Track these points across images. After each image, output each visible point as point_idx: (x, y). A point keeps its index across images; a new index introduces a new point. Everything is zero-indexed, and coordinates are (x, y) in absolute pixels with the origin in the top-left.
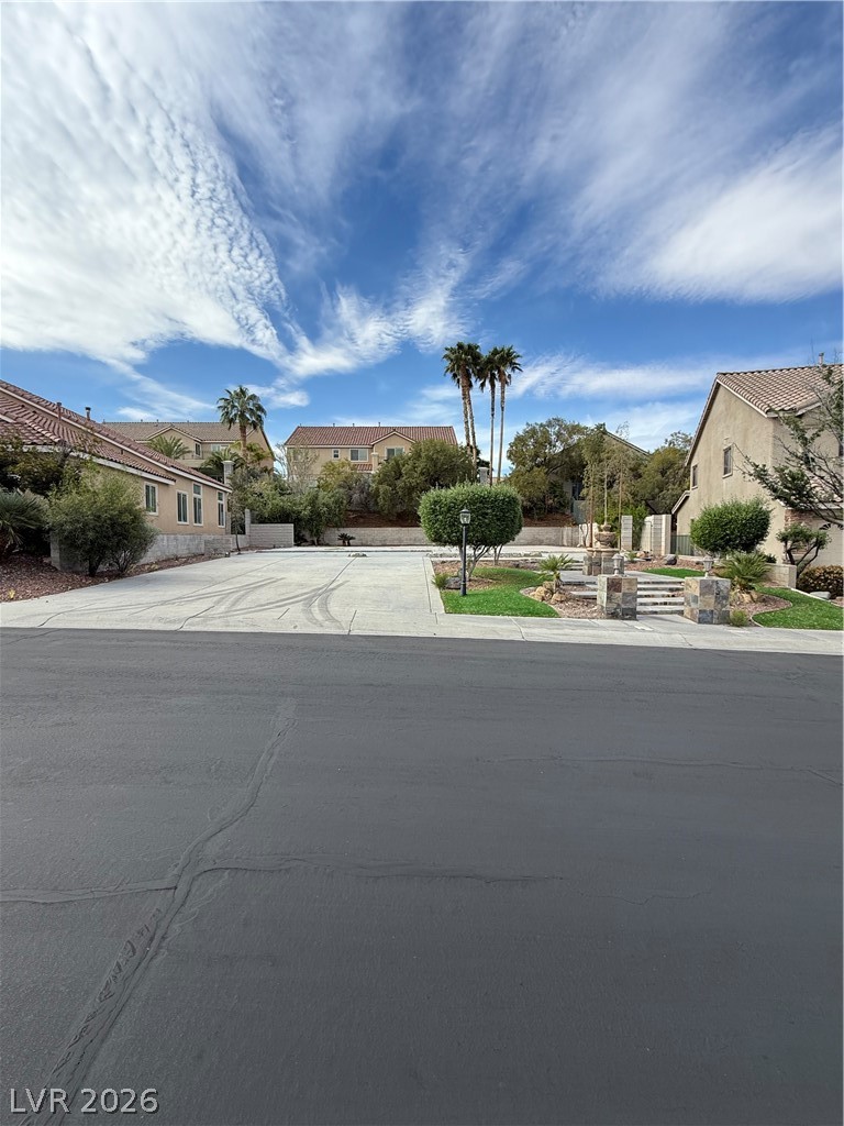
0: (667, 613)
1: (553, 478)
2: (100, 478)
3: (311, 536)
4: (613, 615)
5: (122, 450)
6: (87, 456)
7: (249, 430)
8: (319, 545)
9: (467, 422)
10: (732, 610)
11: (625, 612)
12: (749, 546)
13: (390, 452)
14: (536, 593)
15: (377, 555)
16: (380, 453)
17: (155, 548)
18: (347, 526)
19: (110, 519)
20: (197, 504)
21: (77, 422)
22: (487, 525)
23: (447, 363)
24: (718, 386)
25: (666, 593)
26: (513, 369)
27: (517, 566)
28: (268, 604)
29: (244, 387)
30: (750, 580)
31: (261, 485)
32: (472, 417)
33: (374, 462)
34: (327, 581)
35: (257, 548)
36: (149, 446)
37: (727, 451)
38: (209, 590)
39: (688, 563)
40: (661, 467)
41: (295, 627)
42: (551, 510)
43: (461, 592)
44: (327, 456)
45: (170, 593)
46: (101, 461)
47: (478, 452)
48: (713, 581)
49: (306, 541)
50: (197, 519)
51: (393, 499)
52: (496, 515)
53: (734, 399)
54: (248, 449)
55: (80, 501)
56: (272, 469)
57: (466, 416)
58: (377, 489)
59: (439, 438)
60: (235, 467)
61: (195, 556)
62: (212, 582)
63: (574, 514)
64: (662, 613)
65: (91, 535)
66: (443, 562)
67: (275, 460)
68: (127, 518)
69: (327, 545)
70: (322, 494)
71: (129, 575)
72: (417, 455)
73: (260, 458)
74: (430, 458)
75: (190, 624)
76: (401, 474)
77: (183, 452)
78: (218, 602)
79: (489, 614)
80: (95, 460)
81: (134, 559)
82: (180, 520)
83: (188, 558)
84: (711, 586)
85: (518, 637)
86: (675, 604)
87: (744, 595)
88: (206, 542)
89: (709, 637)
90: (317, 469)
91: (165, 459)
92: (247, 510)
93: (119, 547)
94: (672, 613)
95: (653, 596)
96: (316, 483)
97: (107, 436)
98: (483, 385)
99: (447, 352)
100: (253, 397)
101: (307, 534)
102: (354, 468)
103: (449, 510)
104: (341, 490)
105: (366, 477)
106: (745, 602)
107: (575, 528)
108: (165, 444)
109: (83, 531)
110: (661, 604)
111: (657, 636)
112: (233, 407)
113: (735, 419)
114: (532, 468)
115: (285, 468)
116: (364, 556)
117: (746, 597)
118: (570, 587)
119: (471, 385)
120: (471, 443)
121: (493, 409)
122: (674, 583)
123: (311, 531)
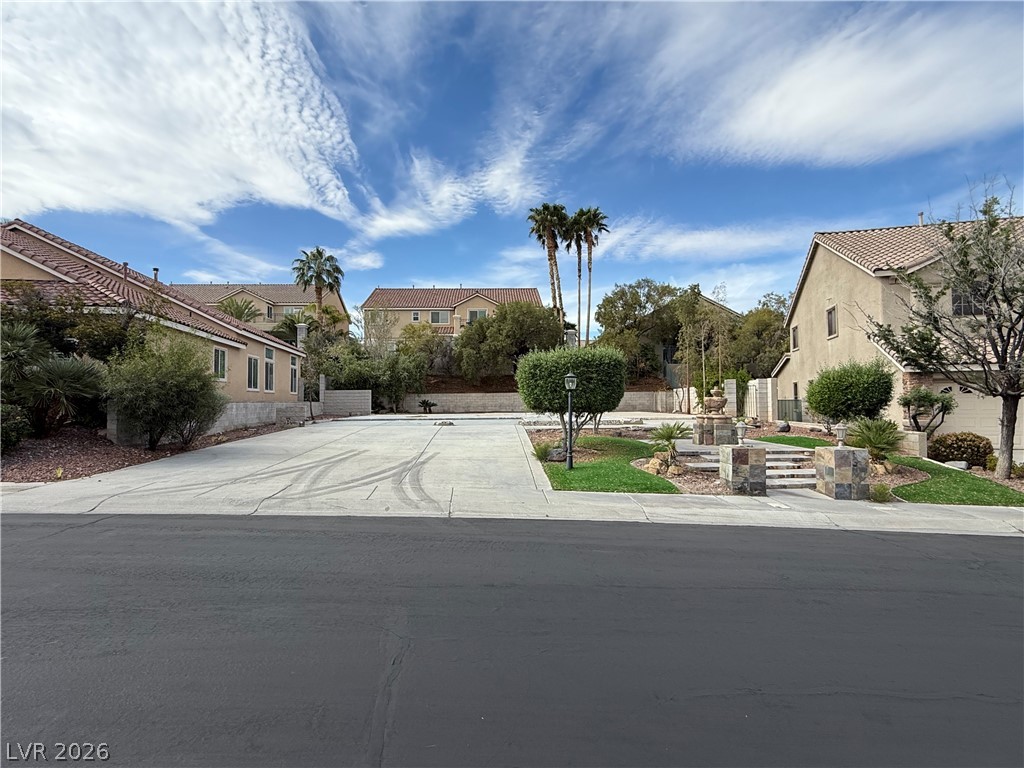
0: (797, 487)
1: (644, 341)
2: (167, 341)
3: (390, 402)
4: (741, 491)
5: (191, 312)
6: (153, 318)
7: (325, 292)
8: (399, 412)
9: (553, 284)
10: (873, 483)
11: (754, 487)
12: (872, 412)
13: (473, 314)
14: (652, 465)
15: (465, 423)
16: (462, 315)
17: (223, 418)
18: (428, 392)
19: (176, 386)
20: (269, 369)
21: (143, 283)
22: (592, 390)
23: (533, 224)
24: (817, 245)
25: (792, 464)
26: (600, 230)
27: (620, 435)
28: (352, 481)
29: (321, 248)
30: (883, 449)
31: (337, 349)
32: (558, 279)
33: (456, 325)
34: (415, 453)
35: (331, 416)
36: (219, 308)
37: (830, 312)
38: (284, 465)
39: (801, 430)
40: (756, 328)
41: (387, 509)
42: (643, 374)
43: (566, 465)
44: (407, 319)
45: (241, 469)
46: (168, 324)
47: (564, 315)
48: (849, 452)
49: (383, 408)
50: (268, 385)
51: (478, 364)
52: (601, 380)
53: (836, 258)
54: (323, 311)
55: (144, 366)
56: (348, 333)
57: (552, 277)
58: (461, 353)
59: (524, 299)
60: (309, 330)
61: (266, 425)
62: (289, 455)
63: (668, 378)
64: (792, 487)
65: (154, 403)
66: (539, 431)
67: (350, 323)
68: (195, 384)
69: (407, 412)
70: (403, 358)
71: (194, 449)
72: (502, 317)
73: (335, 320)
74: (515, 321)
75: (268, 507)
76: (485, 337)
77: (254, 315)
78: (296, 480)
79: (602, 490)
80: (162, 322)
81: (201, 430)
82: (250, 386)
83: (258, 428)
84: (848, 457)
85: (641, 519)
86: (803, 476)
87: (878, 466)
88: (279, 411)
89: (855, 515)
90: (397, 333)
91: (236, 322)
92: (322, 376)
93: (186, 416)
94: (802, 487)
95: (777, 468)
96: (395, 347)
97: (175, 298)
98: (569, 246)
99: (532, 213)
100: (331, 258)
101: (385, 401)
102: (435, 331)
103: (550, 375)
104: (423, 354)
105: (448, 340)
106: (880, 475)
107: (669, 393)
108: (236, 306)
109: (146, 399)
110: (788, 476)
111: (797, 515)
112: (310, 268)
113: (838, 279)
114: (622, 331)
115: (363, 331)
116: (451, 424)
117: (880, 469)
118: (684, 458)
119: (556, 247)
120: (558, 305)
121: (580, 270)
122: (796, 452)
123: (391, 397)
